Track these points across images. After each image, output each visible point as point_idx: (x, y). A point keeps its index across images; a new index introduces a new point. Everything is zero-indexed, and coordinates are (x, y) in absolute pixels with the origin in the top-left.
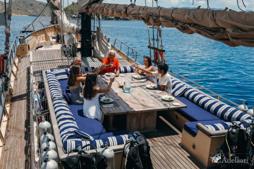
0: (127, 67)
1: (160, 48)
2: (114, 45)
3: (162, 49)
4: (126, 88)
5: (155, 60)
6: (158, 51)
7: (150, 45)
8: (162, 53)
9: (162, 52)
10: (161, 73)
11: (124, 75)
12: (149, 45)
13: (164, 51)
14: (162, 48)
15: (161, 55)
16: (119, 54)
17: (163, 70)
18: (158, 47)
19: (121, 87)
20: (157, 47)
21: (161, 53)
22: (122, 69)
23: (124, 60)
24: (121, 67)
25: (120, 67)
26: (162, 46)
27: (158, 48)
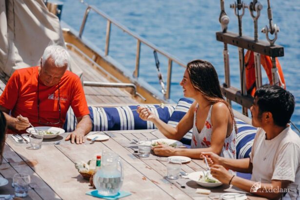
0: (119, 109)
1: (263, 41)
2: (80, 36)
3: (272, 45)
4: (105, 179)
5: (246, 93)
6: (255, 54)
7: (225, 31)
8: (274, 61)
9: (274, 57)
10: (262, 125)
11: (106, 137)
12: (221, 30)
13: (279, 52)
14: (272, 42)
15: (270, 68)
16: (98, 69)
17: (270, 114)
18: (256, 36)
19: (86, 178)
20: (253, 39)
21: (267, 60)
22: (101, 117)
23: (118, 90)
24: (94, 109)
25: (91, 110)
26: (272, 31)
27: (256, 40)
